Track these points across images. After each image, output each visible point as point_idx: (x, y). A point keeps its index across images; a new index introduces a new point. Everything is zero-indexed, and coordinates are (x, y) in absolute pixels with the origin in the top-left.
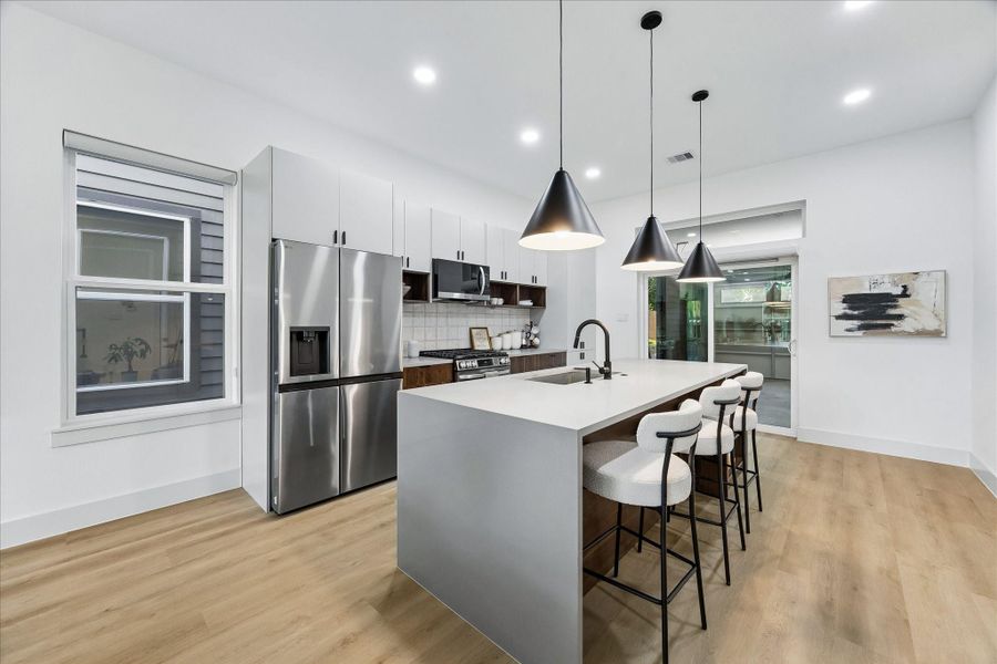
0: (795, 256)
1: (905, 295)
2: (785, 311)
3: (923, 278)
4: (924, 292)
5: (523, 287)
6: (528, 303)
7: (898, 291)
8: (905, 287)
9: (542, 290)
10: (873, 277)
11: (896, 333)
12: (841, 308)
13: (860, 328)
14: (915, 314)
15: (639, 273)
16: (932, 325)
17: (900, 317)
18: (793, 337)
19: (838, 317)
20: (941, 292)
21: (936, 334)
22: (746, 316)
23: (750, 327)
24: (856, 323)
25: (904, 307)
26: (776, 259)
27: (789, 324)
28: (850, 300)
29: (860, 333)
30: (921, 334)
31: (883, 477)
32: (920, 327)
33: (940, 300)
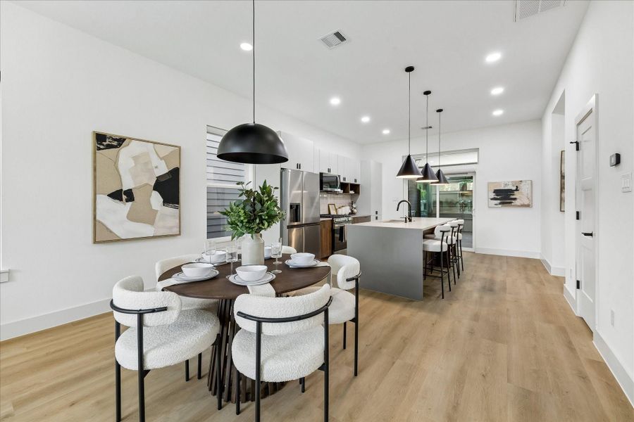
0: (475, 172)
1: (517, 190)
2: (469, 196)
3: (523, 184)
4: (524, 189)
5: (352, 185)
6: (352, 192)
7: (514, 188)
8: (517, 187)
9: (358, 185)
10: (505, 182)
11: (514, 206)
12: (493, 195)
13: (500, 204)
14: (520, 198)
15: (404, 179)
16: (526, 202)
17: (515, 199)
18: (473, 208)
19: (492, 199)
20: (530, 189)
21: (528, 206)
22: (450, 198)
23: (451, 204)
24: (499, 201)
25: (517, 195)
26: (467, 173)
27: (471, 202)
28: (496, 192)
29: (500, 206)
30: (523, 206)
31: (507, 262)
32: (522, 203)
33: (529, 192)
